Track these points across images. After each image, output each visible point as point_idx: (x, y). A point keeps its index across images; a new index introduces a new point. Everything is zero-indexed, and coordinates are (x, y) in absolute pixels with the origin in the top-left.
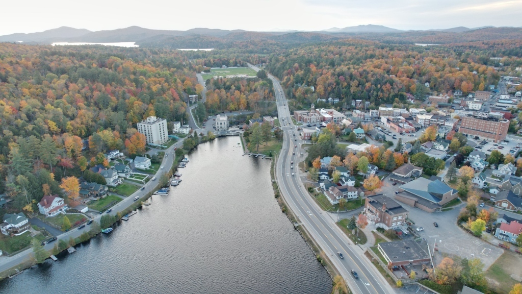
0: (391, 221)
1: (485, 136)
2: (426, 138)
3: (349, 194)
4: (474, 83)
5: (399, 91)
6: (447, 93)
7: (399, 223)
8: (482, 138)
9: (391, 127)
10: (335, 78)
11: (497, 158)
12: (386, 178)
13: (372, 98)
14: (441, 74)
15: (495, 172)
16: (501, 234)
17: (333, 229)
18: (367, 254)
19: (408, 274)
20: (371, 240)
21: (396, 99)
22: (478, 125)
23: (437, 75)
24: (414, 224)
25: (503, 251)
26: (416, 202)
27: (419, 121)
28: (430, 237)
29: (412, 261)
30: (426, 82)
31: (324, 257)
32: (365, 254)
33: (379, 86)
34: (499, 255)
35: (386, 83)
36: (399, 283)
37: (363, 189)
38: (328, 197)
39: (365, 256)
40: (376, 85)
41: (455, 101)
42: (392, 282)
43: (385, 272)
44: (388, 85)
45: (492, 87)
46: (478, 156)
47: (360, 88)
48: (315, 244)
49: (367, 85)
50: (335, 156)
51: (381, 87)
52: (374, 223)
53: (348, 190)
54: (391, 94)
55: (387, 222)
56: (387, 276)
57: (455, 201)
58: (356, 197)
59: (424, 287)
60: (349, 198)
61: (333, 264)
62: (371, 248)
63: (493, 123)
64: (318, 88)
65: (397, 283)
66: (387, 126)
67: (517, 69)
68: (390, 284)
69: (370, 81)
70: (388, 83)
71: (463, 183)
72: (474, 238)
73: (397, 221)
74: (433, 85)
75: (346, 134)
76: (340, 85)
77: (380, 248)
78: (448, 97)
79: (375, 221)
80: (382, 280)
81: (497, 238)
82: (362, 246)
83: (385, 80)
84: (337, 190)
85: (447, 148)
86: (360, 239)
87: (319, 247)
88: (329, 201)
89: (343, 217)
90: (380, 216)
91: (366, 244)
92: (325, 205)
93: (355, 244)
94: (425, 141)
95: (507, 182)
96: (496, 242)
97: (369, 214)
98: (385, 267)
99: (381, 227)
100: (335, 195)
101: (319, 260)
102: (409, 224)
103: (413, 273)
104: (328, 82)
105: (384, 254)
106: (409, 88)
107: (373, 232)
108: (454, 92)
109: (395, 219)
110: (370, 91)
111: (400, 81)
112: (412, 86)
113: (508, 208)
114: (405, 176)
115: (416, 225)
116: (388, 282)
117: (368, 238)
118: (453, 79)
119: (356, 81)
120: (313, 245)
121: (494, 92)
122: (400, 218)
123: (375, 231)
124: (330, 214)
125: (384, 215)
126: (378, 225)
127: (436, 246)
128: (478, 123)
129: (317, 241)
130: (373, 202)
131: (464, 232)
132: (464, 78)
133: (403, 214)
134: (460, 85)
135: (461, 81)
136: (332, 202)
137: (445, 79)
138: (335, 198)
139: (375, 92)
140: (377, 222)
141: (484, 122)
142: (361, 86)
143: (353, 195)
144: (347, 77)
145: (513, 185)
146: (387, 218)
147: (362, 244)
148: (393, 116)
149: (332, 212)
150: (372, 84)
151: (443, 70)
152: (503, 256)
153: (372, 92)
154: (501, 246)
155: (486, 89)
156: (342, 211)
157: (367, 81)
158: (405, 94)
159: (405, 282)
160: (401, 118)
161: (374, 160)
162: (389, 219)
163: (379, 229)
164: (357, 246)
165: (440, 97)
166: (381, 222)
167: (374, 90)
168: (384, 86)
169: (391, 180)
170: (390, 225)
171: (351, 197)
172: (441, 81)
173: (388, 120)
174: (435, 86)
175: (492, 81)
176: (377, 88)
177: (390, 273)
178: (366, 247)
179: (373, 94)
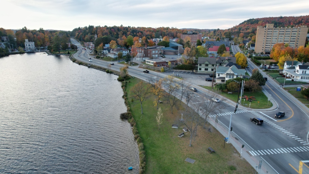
3: (124, 52)
7: (157, 55)
10: (109, 30)
19: (167, 66)
24: (165, 57)
32: (138, 67)
33: (135, 33)
35: (138, 32)
36: (162, 70)
40: (133, 33)
42: (158, 71)
43: (152, 69)
44: (140, 33)
49: (128, 33)
50: (112, 41)
51: (136, 34)
53: (123, 50)
55: (149, 55)
56: (154, 70)
59: (177, 70)
60: (124, 55)
64: (99, 35)
70: (140, 32)
73: (155, 54)
76: (112, 34)
77: (147, 61)
79: (142, 57)
84: (115, 49)
88: (111, 57)
93: (131, 66)
95: (207, 44)
100: (114, 52)
101: (108, 72)
104: (104, 32)
105: (150, 62)
106: (151, 36)
107: (141, 62)
117: (139, 64)
119: (121, 31)
125: (147, 51)
133: (158, 49)
136: (113, 57)
142: (124, 34)
144: (116, 30)
149: (114, 61)
150: (131, 33)
156: (120, 60)
159: (166, 69)
164: (133, 66)
166: (145, 57)
168: (138, 34)
176: (134, 34)
177: (156, 68)
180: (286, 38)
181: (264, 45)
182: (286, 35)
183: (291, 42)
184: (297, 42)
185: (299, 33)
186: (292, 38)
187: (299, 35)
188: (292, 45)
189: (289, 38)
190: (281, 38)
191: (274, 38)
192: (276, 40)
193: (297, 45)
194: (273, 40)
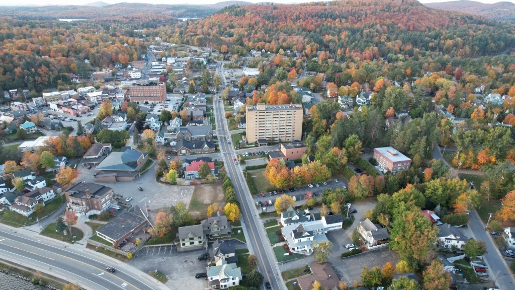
0: (100, 204)
1: (152, 100)
2: (104, 114)
3: (44, 196)
4: (128, 54)
5: (59, 72)
6: (108, 67)
7: (108, 202)
8: (150, 102)
9: (64, 111)
11: (166, 116)
12: (79, 165)
13: (30, 85)
14: (97, 49)
15: (169, 128)
16: (189, 175)
17: (39, 241)
18: (89, 246)
19: (134, 243)
20: (88, 231)
21: (59, 81)
22: (144, 91)
23: (93, 51)
24: (122, 197)
25: (193, 187)
26: (116, 177)
27: (92, 100)
28: (140, 202)
29: (133, 230)
30: (85, 59)
31: (41, 276)
32: (87, 247)
33: (33, 70)
34: (193, 191)
35: (40, 66)
36: (129, 255)
37: (58, 185)
38: (18, 211)
39: (88, 250)
40: (28, 70)
41: (118, 74)
42: (123, 258)
43: (113, 253)
44: (43, 67)
45: (144, 56)
46: (152, 118)
47: (8, 75)
48: (23, 269)
49: (17, 70)
50: (7, 163)
51: (36, 71)
52: (84, 213)
53: (41, 192)
54: (52, 77)
55: (96, 207)
56: (117, 256)
57: (149, 163)
58: (53, 196)
59: (151, 246)
60: (45, 200)
61: (55, 278)
62: (91, 238)
63: (154, 87)
65: (128, 257)
66: (60, 111)
67: (157, 38)
68: (123, 261)
69: (19, 65)
70: (43, 66)
71: (149, 145)
72: (172, 186)
73: (105, 202)
74: (93, 61)
75: (11, 132)
77: (100, 234)
78: (111, 71)
79: (84, 211)
80: (113, 262)
81: (187, 179)
82: (80, 242)
83: (38, 62)
84: (26, 198)
85: (126, 118)
86: (75, 235)
87: (30, 269)
88: (21, 215)
89: (46, 223)
90: (87, 204)
91: (85, 238)
92: (19, 221)
93: (73, 243)
94: (104, 118)
95: (180, 133)
96: (187, 182)
97: (75, 207)
98: (112, 249)
99: (93, 214)
100: (26, 205)
101: (36, 283)
102: (118, 199)
103: (138, 240)
105: (105, 238)
106: (68, 67)
107: (86, 223)
108: (115, 65)
109: (103, 200)
110: (23, 78)
111: (57, 61)
112: (72, 65)
113: (186, 153)
114: (97, 157)
115: (124, 197)
116: (120, 260)
117: (83, 231)
118: (110, 53)
120: (19, 272)
121: (147, 60)
122: (108, 197)
123: (88, 220)
124: (28, 227)
125: (91, 201)
126: (88, 214)
127: (148, 207)
128: (143, 90)
129: (24, 264)
130: (75, 193)
131: (164, 185)
132: (119, 50)
133: (109, 192)
134: (118, 58)
135: (117, 54)
136: (25, 214)
137: (102, 54)
138: (28, 208)
139: (30, 77)
140: (87, 211)
141: (147, 88)
142: (8, 73)
143: (48, 196)
145: (184, 134)
146: (95, 202)
147: (79, 240)
148: (62, 99)
149: (30, 225)
150: (23, 69)
151: (98, 45)
152: (195, 191)
153: (26, 77)
154: (191, 184)
155: (140, 59)
156: (43, 218)
157: (16, 67)
158: (66, 74)
159: (134, 251)
160: (72, 99)
161: (59, 151)
162: (98, 203)
163: (91, 217)
164: (75, 244)
165: (104, 72)
166: (90, 209)
167: (28, 75)
168: (39, 70)
169: (85, 165)
170: (100, 208)
171: (47, 199)
172: (99, 56)
173: (59, 106)
174: (95, 62)
175: (142, 51)
176: (32, 72)
177: (119, 251)
178: (84, 241)
179: (28, 80)
180: (281, 122)
181: (258, 131)
182: (281, 119)
183: (288, 127)
184: (294, 127)
185: (295, 116)
186: (288, 122)
187: (295, 118)
188: (289, 130)
189: (284, 122)
190: (276, 122)
191: (267, 122)
192: (270, 125)
193: (294, 130)
194: (267, 125)
